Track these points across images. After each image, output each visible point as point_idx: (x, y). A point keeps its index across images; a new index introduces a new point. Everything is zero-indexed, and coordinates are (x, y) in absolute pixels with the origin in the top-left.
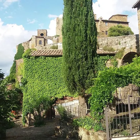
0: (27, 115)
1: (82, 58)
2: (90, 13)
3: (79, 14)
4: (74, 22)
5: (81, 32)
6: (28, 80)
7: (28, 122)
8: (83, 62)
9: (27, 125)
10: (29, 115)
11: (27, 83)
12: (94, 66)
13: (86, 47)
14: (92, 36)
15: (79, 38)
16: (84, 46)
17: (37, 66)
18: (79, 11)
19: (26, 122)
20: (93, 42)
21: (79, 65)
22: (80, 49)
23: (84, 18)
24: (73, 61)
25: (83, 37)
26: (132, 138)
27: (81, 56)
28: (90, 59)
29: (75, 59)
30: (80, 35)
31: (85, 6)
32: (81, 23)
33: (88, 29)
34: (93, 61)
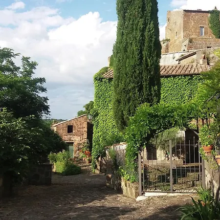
0: (97, 158)
1: (134, 88)
2: (148, 26)
3: (133, 29)
4: (126, 40)
5: (133, 53)
6: (99, 112)
7: (99, 167)
8: (135, 93)
9: (97, 172)
10: (100, 159)
11: (98, 115)
12: (151, 99)
13: (140, 73)
14: (149, 58)
15: (131, 61)
16: (138, 72)
17: (111, 92)
18: (133, 24)
19: (96, 167)
20: (151, 65)
21: (130, 97)
22: (132, 76)
23: (139, 34)
24: (121, 93)
25: (135, 60)
26: (171, 194)
27: (133, 85)
28: (146, 90)
29: (124, 89)
30: (133, 57)
31: (141, 18)
32: (134, 42)
33: (145, 48)
34: (150, 91)
